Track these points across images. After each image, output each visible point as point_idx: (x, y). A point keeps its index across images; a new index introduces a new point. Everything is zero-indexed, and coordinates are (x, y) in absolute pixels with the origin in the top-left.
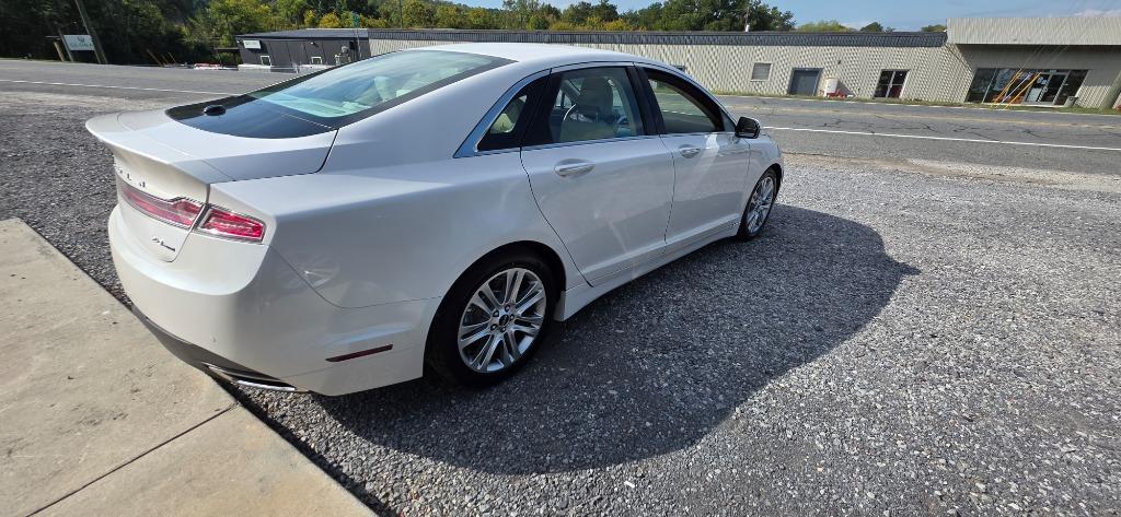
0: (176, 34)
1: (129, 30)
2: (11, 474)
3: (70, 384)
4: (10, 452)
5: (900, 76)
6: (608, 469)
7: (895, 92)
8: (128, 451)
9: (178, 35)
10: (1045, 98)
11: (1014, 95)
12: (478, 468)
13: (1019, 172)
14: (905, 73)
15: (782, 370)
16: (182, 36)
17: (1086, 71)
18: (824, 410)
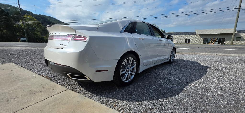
0: (43, 37)
1: (33, 37)
2: (15, 103)
3: (27, 87)
4: (14, 99)
5: (189, 40)
6: (160, 100)
7: (189, 43)
8: (43, 98)
9: (43, 38)
10: (219, 43)
11: (212, 43)
12: (128, 101)
13: (220, 54)
14: (190, 40)
15: (191, 82)
16: (44, 38)
17: (225, 38)
18: (205, 88)
